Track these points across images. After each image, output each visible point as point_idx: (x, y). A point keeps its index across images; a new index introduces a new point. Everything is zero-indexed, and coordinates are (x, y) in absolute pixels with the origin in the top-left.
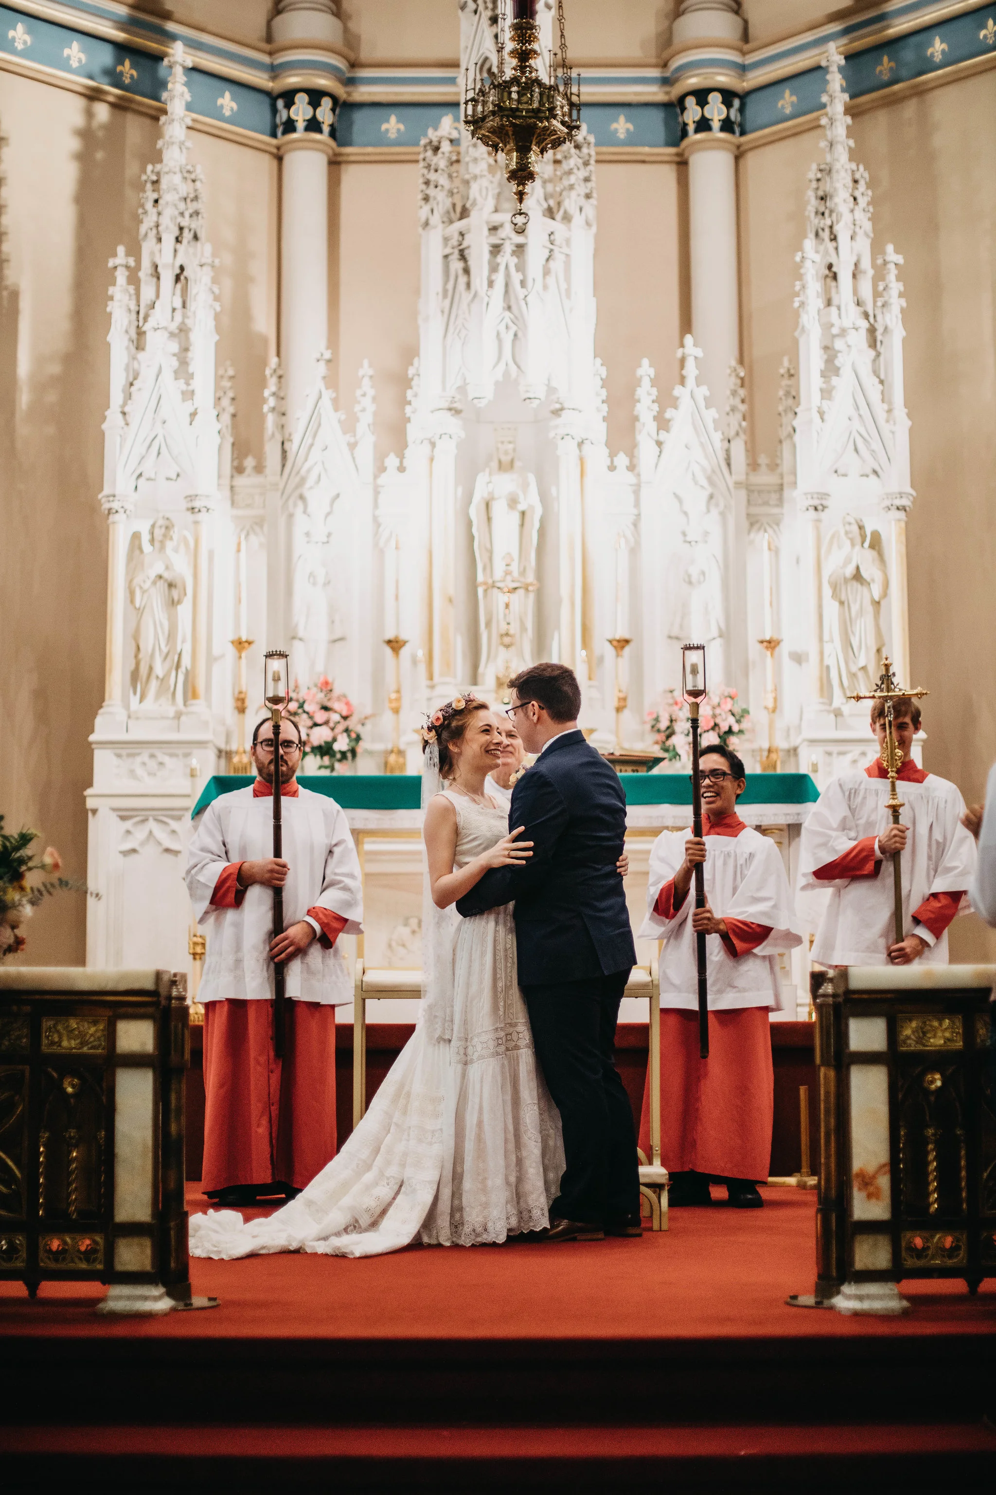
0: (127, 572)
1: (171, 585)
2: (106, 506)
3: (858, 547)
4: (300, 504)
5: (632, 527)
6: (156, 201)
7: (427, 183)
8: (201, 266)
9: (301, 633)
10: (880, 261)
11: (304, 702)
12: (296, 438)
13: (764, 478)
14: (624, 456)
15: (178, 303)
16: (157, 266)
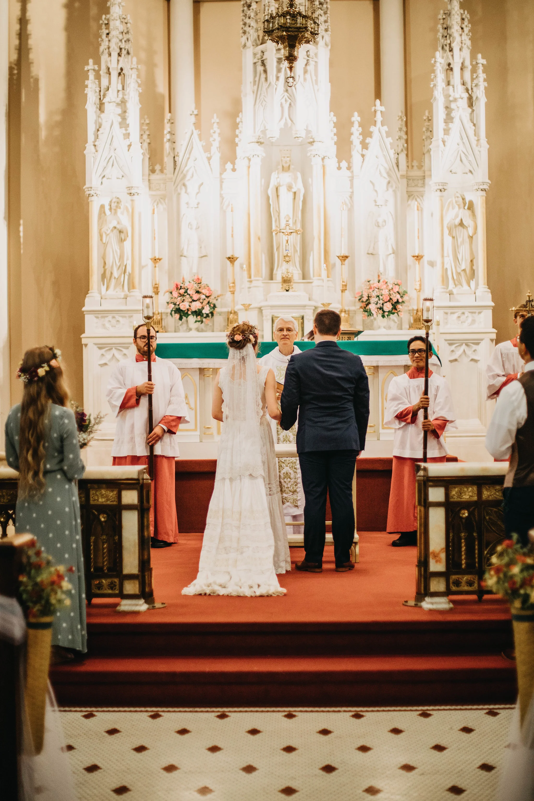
0: (98, 225)
1: (120, 232)
2: (88, 193)
3: (462, 210)
4: (183, 187)
5: (349, 198)
6: (108, 34)
7: (245, 24)
8: (132, 69)
9: (185, 253)
10: (474, 63)
11: (188, 289)
12: (181, 155)
13: (416, 173)
14: (345, 162)
15: (120, 87)
16: (109, 69)
